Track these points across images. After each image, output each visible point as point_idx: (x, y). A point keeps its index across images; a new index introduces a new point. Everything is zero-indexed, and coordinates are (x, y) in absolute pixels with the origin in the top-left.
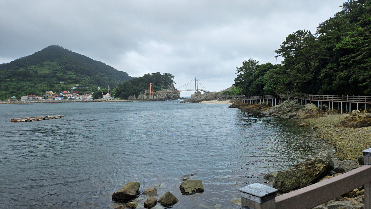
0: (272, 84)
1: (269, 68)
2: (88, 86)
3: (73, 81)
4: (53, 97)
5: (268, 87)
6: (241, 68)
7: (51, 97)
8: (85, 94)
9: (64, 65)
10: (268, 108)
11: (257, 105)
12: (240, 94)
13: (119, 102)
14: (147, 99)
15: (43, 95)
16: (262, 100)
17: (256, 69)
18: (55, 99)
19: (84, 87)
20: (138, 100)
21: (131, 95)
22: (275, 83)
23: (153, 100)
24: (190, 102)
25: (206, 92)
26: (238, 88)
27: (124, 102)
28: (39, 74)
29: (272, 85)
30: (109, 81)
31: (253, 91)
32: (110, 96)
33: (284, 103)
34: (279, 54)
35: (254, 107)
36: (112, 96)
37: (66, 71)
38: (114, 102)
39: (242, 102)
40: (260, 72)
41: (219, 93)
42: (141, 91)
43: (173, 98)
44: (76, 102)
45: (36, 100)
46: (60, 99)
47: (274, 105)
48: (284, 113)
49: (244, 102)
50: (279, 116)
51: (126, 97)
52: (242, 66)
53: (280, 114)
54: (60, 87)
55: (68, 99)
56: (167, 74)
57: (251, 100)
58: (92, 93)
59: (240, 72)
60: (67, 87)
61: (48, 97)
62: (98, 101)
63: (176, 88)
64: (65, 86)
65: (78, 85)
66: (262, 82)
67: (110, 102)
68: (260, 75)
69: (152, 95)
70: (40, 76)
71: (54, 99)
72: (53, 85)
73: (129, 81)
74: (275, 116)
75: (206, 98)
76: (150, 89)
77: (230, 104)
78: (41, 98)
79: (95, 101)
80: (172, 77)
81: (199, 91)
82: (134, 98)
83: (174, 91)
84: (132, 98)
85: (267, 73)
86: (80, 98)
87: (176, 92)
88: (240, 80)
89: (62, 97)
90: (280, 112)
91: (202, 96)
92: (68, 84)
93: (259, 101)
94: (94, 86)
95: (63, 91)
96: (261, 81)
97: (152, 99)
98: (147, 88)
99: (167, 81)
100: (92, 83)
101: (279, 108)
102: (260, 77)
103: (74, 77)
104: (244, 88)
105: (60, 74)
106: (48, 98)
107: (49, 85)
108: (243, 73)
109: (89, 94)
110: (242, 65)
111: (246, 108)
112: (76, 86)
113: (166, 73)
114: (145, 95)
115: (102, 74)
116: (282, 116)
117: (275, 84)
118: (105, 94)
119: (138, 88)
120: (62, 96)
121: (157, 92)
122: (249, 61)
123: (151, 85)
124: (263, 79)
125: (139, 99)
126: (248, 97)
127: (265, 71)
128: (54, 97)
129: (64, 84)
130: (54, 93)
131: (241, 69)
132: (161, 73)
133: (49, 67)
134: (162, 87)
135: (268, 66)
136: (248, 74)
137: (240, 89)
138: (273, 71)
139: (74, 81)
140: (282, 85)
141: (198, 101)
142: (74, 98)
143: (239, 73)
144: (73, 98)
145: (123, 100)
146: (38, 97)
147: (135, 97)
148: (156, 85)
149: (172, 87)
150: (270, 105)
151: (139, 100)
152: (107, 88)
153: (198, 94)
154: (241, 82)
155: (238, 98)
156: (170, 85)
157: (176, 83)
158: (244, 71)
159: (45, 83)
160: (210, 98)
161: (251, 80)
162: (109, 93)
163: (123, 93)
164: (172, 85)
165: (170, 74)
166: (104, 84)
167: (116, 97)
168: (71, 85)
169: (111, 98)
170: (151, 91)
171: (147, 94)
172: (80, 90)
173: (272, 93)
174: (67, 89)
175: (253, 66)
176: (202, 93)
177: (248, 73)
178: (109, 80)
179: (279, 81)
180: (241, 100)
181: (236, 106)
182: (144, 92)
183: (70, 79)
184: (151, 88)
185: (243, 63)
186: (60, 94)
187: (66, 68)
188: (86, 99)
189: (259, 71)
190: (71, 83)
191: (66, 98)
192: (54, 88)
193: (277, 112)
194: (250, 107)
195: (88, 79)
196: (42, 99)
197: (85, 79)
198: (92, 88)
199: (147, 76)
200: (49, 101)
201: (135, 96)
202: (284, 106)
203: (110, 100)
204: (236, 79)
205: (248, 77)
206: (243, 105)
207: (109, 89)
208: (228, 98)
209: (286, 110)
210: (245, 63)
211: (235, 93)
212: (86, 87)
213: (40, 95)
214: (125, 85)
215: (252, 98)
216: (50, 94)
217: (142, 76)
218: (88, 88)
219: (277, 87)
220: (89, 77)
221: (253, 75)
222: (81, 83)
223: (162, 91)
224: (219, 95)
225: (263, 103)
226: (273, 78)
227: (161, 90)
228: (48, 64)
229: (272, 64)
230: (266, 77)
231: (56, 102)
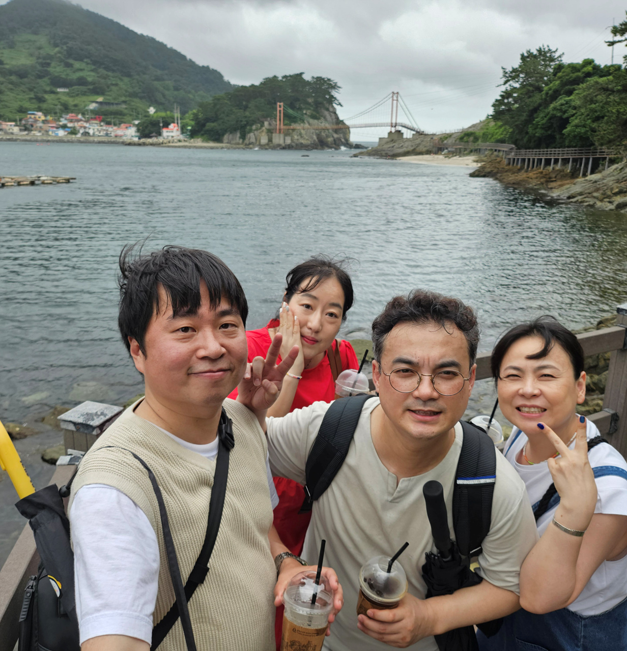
0: (588, 119)
1: (589, 75)
2: (124, 102)
3: (89, 89)
4: (45, 127)
5: (577, 126)
6: (514, 70)
7: (41, 127)
8: (120, 124)
9: (66, 43)
10: (568, 181)
11: (542, 173)
12: (502, 141)
13: (201, 147)
14: (268, 144)
15: (21, 120)
16: (556, 161)
17: (555, 74)
18: (50, 133)
19: (117, 104)
20: (246, 145)
21: (231, 133)
22: (596, 117)
23: (284, 148)
24: (374, 155)
25: (417, 132)
26: (500, 127)
27: (212, 148)
28: (7, 67)
29: (590, 121)
30: (176, 93)
31: (537, 135)
32: (179, 133)
33: (612, 170)
34: (618, 38)
35: (532, 177)
36: (185, 131)
37: (71, 61)
38: (190, 147)
39: (505, 161)
40: (563, 84)
41: (449, 136)
42: (254, 122)
43: (332, 144)
44: (100, 142)
45: (6, 133)
46: (61, 133)
47: (585, 175)
48: (605, 197)
49: (509, 164)
50: (591, 203)
51: (216, 136)
52: (516, 66)
53: (594, 197)
54: (59, 102)
55: (79, 135)
56: (320, 80)
57: (529, 160)
58: (137, 122)
59: (511, 82)
60: (76, 102)
61: (32, 126)
62: (152, 144)
63: (341, 118)
64: (71, 101)
65: (100, 99)
66: (565, 112)
67: (179, 147)
68: (562, 92)
69: (282, 136)
70: (11, 73)
71: (47, 131)
72: (43, 97)
73: (226, 93)
74: (582, 202)
75: (414, 149)
76: (275, 118)
77: (476, 166)
78: (16, 130)
79: (144, 144)
80: (335, 87)
81: (399, 128)
82: (238, 139)
83: (335, 127)
84: (233, 139)
85: (580, 89)
86: (107, 135)
87: (342, 128)
88: (509, 103)
89: (67, 129)
90: (595, 194)
91: (406, 144)
92: (77, 95)
93: (548, 162)
94: (138, 103)
95: (67, 113)
96: (561, 110)
97: (279, 145)
98: (271, 115)
99: (320, 100)
100: (133, 95)
101: (596, 182)
102: (561, 99)
103: (90, 76)
104: (517, 126)
105: (56, 69)
106: (33, 129)
107: (32, 95)
108: (517, 85)
109: (129, 124)
110: (517, 63)
111: (512, 178)
112: (97, 102)
113: (318, 78)
114: (264, 134)
115: (159, 72)
116: (599, 204)
117: (597, 119)
118: (166, 125)
119: (247, 114)
120: (64, 127)
121: (294, 126)
122: (540, 51)
123: (280, 106)
124: (567, 103)
125: (250, 144)
126: (523, 151)
127: (577, 81)
128: (48, 128)
129: (68, 94)
130: (46, 116)
131: (513, 75)
132: (307, 77)
133: (28, 49)
134: (306, 114)
135: (585, 69)
136: (530, 89)
137: (505, 129)
138: (597, 83)
139: (91, 87)
140: (613, 123)
141: (394, 156)
142: (94, 134)
143: (507, 85)
144: (91, 132)
145: (212, 144)
146: (11, 125)
147: (240, 138)
148: (292, 106)
149: (333, 115)
150: (574, 175)
151: (248, 146)
152: (171, 111)
153: (395, 137)
154: (509, 110)
155: (496, 150)
156: (328, 110)
157: (341, 106)
158: (521, 80)
159: (24, 92)
160: (425, 149)
161: (536, 105)
162: (177, 123)
163: (210, 125)
164: (331, 109)
165: (329, 80)
166: (163, 100)
167: (193, 134)
168: (84, 98)
169: (181, 137)
170: (279, 124)
171: (270, 132)
172: (106, 114)
173: (584, 142)
174: (77, 109)
175: (546, 66)
176: (408, 134)
177: (531, 85)
178: (176, 89)
179: (608, 111)
180: (502, 158)
181: (489, 173)
182: (262, 126)
183: (82, 82)
184: (280, 116)
185: (522, 55)
186: (61, 121)
187: (70, 53)
188: (121, 136)
189: (562, 81)
190: (84, 94)
191: (74, 132)
192: (44, 106)
193: (589, 193)
194: (522, 176)
195: (124, 84)
196: (21, 130)
197: (116, 85)
198: (136, 109)
199: (271, 84)
200: (35, 138)
201: (238, 135)
202: (608, 179)
203: (180, 141)
204: (497, 101)
205: (530, 97)
206: (506, 171)
207: (177, 114)
208: (471, 151)
209: (612, 189)
210: (528, 57)
211: (490, 138)
212: (120, 104)
213: (15, 121)
214: (215, 105)
215: (532, 155)
216: (36, 121)
217: (257, 83)
218: (126, 108)
219: (599, 126)
220: (126, 79)
221: (542, 91)
222: (109, 95)
223: (307, 125)
224: (450, 141)
225: (559, 166)
226: (592, 101)
227: (303, 121)
228: (27, 42)
229: (597, 62)
230: (575, 99)
231: (53, 141)
